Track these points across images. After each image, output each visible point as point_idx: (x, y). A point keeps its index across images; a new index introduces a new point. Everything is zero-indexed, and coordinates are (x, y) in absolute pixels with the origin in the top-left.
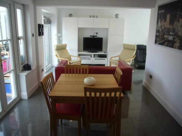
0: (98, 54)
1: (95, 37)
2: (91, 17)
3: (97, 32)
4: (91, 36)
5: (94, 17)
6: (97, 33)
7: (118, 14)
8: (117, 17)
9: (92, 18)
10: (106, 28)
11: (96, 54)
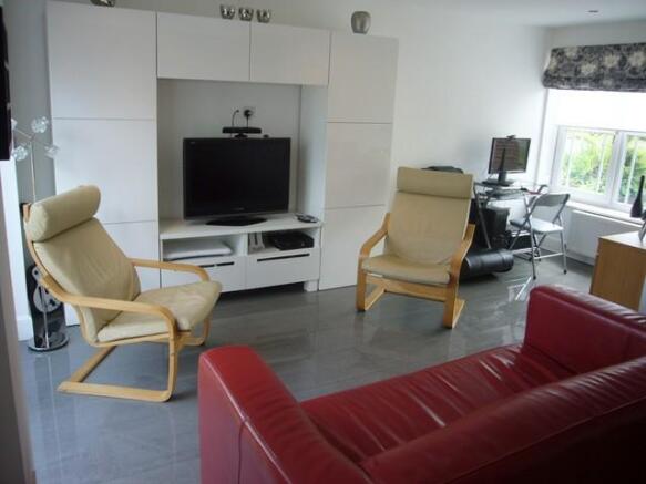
0: (263, 233)
1: (250, 136)
2: (229, 16)
3: (248, 104)
4: (226, 130)
5: (247, 16)
6: (247, 114)
7: (366, 14)
8: (363, 26)
9: (236, 22)
10: (295, 86)
11: (255, 234)
